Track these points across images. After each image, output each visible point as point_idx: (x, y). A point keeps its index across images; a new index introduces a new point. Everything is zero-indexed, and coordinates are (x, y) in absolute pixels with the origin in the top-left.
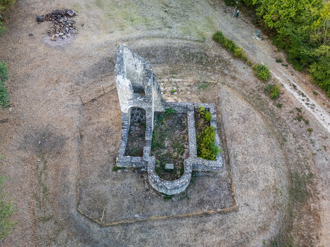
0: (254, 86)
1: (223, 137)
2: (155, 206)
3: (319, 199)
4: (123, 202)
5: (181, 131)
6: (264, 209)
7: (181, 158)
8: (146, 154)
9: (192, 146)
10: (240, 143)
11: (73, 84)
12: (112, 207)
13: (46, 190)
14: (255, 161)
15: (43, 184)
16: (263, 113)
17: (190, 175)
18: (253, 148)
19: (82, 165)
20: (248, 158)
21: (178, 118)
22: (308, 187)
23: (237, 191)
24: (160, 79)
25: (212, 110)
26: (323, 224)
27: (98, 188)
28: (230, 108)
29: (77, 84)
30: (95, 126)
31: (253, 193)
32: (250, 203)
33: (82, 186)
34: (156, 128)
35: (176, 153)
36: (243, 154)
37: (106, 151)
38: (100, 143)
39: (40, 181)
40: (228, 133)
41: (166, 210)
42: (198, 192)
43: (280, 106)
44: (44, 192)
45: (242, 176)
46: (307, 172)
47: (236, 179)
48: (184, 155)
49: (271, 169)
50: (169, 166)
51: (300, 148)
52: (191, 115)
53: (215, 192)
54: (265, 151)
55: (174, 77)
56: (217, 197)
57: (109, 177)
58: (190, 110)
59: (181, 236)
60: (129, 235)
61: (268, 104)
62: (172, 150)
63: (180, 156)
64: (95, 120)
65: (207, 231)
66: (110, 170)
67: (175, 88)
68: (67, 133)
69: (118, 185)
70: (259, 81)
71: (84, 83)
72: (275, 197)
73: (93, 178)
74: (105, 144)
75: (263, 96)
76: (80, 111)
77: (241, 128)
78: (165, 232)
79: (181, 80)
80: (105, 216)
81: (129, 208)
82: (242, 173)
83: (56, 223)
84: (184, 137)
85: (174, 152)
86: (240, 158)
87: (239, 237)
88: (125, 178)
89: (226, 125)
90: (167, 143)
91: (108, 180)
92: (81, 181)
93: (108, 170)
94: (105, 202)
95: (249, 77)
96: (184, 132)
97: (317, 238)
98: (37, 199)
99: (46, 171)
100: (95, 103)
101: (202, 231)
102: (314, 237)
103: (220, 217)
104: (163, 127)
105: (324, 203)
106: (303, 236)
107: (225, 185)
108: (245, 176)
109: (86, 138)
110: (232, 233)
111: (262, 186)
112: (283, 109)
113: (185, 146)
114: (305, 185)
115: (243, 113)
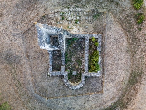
0: (128, 12)
1: (103, 55)
2: (68, 91)
3: (140, 84)
4: (55, 90)
5: (81, 51)
6: (115, 91)
7: (80, 68)
8: (63, 71)
9: (86, 66)
10: (111, 58)
11: (13, 16)
12: (50, 91)
13: (19, 82)
14: (117, 69)
15: (17, 80)
16: (129, 35)
17: (84, 82)
18: (117, 61)
19: (32, 72)
20: (113, 67)
21: (80, 42)
22: (138, 78)
23: (105, 84)
24: (68, 8)
25: (99, 40)
26: (138, 94)
27: (42, 83)
28: (110, 34)
29: (15, 15)
30: (34, 50)
31: (112, 84)
32: (110, 89)
33: (35, 82)
34: (67, 49)
35: (78, 65)
36: (112, 65)
37: (42, 66)
38: (39, 61)
39: (15, 78)
40: (106, 52)
41: (73, 93)
42: (87, 85)
43: (140, 29)
44: (18, 83)
45: (108, 76)
46: (140, 71)
47: (105, 78)
48: (82, 66)
49: (123, 72)
50: (74, 73)
51: (142, 58)
52: (87, 43)
53: (95, 85)
54: (123, 62)
55: (77, 7)
56: (95, 87)
57: (46, 78)
58: (86, 40)
59: (79, 102)
60: (58, 102)
61: (133, 28)
62: (76, 63)
63: (80, 67)
64: (33, 45)
65: (90, 101)
66: (46, 75)
67: (78, 18)
68: (20, 54)
69: (51, 82)
70: (133, 9)
71: (19, 13)
72: (121, 86)
73: (39, 79)
74: (42, 62)
75: (133, 20)
76: (23, 38)
77: (114, 48)
78: (73, 101)
79: (82, 9)
80: (48, 95)
81: (57, 92)
82: (109, 75)
83: (28, 96)
84: (82, 55)
85: (77, 64)
86: (109, 67)
87: (102, 102)
88: (54, 79)
89: (106, 47)
90: (73, 59)
91: (46, 80)
92: (34, 80)
93: (45, 75)
94: (46, 90)
95: (127, 4)
96: (82, 52)
97: (134, 99)
98: (17, 86)
99: (16, 73)
100: (30, 32)
101: (87, 100)
102: (132, 99)
103: (96, 95)
104: (71, 48)
105: (142, 86)
106: (128, 99)
107: (100, 82)
108: (110, 76)
109: (30, 57)
110: (99, 101)
111: (117, 81)
112: (141, 31)
113: (83, 61)
114: (137, 77)
115: (117, 37)
